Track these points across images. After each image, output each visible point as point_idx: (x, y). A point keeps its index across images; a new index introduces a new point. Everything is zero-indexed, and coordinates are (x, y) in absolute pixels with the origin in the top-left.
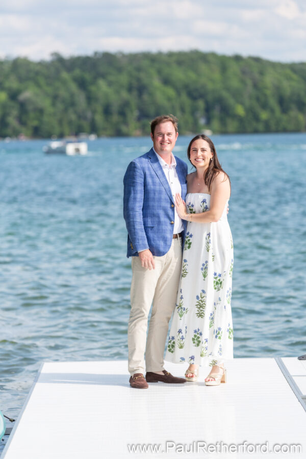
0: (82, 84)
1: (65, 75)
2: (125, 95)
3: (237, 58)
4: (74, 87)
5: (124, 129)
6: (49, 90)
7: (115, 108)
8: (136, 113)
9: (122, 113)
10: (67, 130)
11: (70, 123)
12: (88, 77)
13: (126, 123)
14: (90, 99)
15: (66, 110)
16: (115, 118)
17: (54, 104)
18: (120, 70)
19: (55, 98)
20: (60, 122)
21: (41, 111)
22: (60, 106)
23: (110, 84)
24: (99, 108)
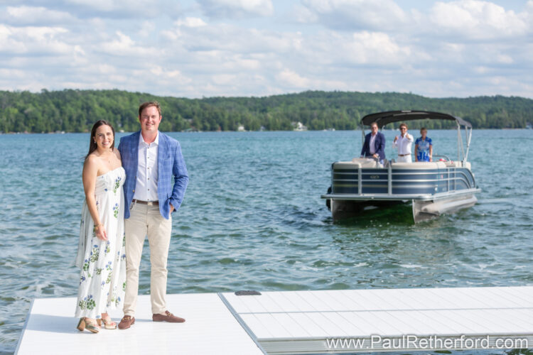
0: (58, 106)
1: (50, 101)
2: (80, 111)
3: (138, 94)
4: (53, 106)
5: (79, 128)
6: (40, 108)
7: (74, 117)
8: (86, 121)
9: (78, 121)
10: (49, 129)
11: (51, 125)
12: (61, 102)
13: (80, 125)
14: (62, 113)
15: (49, 118)
16: (75, 123)
17: (43, 115)
18: (77, 99)
19: (43, 112)
20: (46, 125)
21: (36, 119)
22: (46, 116)
23: (72, 106)
24: (67, 118)
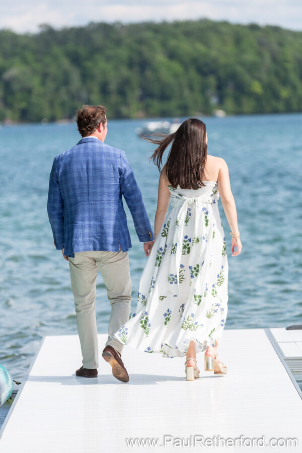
0: (76, 60)
1: (57, 50)
2: (125, 71)
3: (254, 27)
4: (66, 63)
5: (124, 110)
6: (38, 66)
7: (113, 86)
8: (138, 92)
9: (122, 92)
10: (58, 112)
11: (63, 104)
12: (82, 51)
13: (126, 104)
14: (86, 76)
15: (57, 90)
16: (114, 98)
17: (43, 83)
18: (118, 43)
19: (45, 76)
20: (52, 104)
21: (29, 91)
22: (51, 85)
23: (108, 59)
24: (96, 88)
